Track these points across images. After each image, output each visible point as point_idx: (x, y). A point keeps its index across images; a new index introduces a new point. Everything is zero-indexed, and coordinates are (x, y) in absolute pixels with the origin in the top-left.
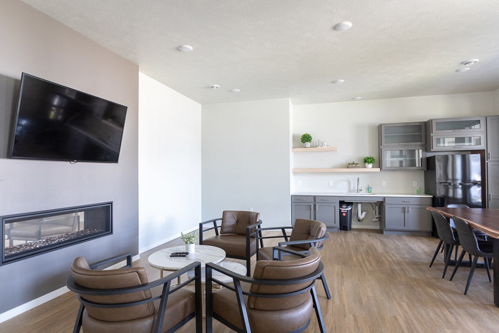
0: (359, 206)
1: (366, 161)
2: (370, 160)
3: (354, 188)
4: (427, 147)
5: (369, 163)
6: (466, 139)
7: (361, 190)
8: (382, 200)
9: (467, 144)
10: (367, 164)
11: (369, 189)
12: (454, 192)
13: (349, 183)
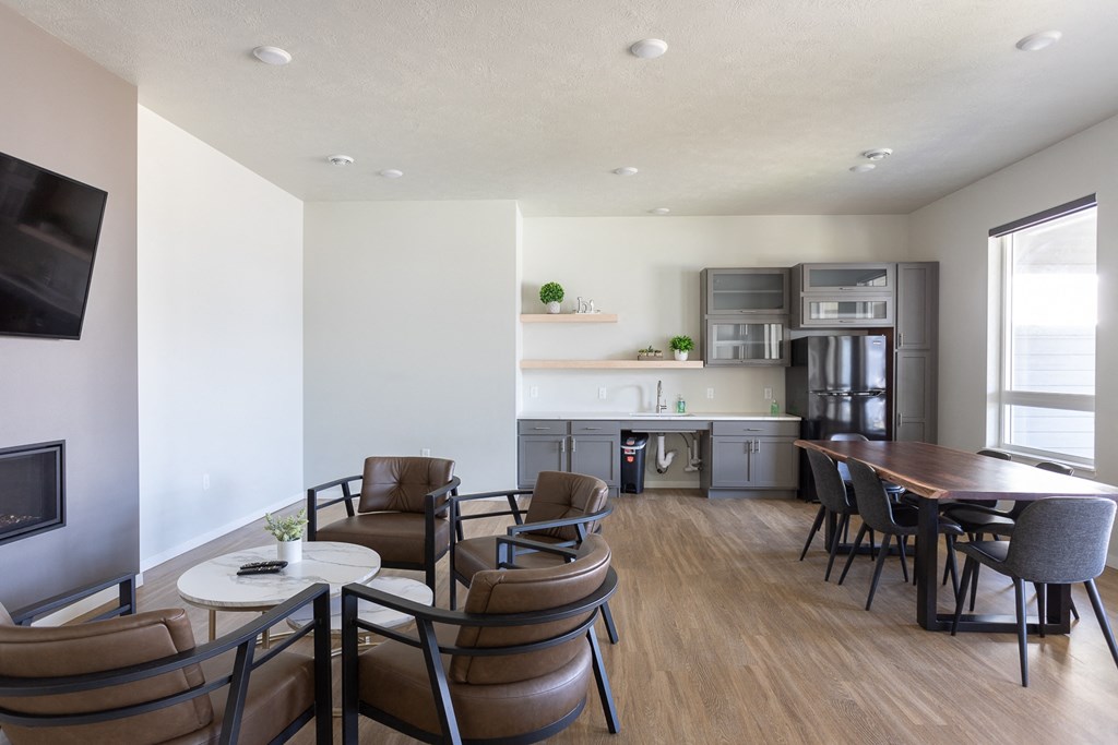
0: (661, 440)
1: (676, 345)
2: (683, 344)
3: (650, 403)
4: (792, 318)
5: (681, 350)
6: (859, 307)
7: (664, 407)
8: (705, 428)
9: (859, 315)
10: (677, 351)
11: (680, 404)
12: (838, 410)
13: (640, 390)
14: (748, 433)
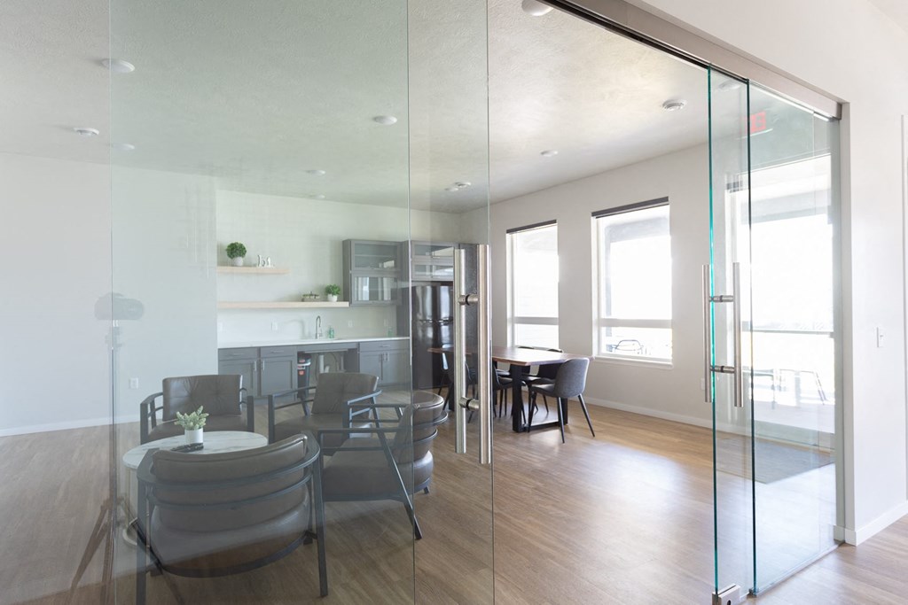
0: (322, 357)
1: (329, 291)
2: (336, 290)
3: (309, 333)
5: (333, 294)
6: (428, 268)
7: (321, 335)
8: (354, 347)
9: (428, 273)
10: (330, 296)
11: (330, 333)
12: (424, 331)
13: (302, 323)
14: (381, 349)
